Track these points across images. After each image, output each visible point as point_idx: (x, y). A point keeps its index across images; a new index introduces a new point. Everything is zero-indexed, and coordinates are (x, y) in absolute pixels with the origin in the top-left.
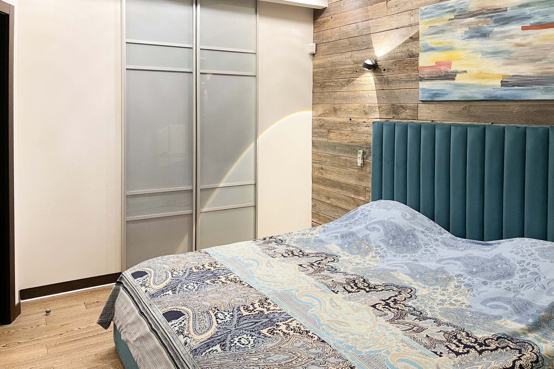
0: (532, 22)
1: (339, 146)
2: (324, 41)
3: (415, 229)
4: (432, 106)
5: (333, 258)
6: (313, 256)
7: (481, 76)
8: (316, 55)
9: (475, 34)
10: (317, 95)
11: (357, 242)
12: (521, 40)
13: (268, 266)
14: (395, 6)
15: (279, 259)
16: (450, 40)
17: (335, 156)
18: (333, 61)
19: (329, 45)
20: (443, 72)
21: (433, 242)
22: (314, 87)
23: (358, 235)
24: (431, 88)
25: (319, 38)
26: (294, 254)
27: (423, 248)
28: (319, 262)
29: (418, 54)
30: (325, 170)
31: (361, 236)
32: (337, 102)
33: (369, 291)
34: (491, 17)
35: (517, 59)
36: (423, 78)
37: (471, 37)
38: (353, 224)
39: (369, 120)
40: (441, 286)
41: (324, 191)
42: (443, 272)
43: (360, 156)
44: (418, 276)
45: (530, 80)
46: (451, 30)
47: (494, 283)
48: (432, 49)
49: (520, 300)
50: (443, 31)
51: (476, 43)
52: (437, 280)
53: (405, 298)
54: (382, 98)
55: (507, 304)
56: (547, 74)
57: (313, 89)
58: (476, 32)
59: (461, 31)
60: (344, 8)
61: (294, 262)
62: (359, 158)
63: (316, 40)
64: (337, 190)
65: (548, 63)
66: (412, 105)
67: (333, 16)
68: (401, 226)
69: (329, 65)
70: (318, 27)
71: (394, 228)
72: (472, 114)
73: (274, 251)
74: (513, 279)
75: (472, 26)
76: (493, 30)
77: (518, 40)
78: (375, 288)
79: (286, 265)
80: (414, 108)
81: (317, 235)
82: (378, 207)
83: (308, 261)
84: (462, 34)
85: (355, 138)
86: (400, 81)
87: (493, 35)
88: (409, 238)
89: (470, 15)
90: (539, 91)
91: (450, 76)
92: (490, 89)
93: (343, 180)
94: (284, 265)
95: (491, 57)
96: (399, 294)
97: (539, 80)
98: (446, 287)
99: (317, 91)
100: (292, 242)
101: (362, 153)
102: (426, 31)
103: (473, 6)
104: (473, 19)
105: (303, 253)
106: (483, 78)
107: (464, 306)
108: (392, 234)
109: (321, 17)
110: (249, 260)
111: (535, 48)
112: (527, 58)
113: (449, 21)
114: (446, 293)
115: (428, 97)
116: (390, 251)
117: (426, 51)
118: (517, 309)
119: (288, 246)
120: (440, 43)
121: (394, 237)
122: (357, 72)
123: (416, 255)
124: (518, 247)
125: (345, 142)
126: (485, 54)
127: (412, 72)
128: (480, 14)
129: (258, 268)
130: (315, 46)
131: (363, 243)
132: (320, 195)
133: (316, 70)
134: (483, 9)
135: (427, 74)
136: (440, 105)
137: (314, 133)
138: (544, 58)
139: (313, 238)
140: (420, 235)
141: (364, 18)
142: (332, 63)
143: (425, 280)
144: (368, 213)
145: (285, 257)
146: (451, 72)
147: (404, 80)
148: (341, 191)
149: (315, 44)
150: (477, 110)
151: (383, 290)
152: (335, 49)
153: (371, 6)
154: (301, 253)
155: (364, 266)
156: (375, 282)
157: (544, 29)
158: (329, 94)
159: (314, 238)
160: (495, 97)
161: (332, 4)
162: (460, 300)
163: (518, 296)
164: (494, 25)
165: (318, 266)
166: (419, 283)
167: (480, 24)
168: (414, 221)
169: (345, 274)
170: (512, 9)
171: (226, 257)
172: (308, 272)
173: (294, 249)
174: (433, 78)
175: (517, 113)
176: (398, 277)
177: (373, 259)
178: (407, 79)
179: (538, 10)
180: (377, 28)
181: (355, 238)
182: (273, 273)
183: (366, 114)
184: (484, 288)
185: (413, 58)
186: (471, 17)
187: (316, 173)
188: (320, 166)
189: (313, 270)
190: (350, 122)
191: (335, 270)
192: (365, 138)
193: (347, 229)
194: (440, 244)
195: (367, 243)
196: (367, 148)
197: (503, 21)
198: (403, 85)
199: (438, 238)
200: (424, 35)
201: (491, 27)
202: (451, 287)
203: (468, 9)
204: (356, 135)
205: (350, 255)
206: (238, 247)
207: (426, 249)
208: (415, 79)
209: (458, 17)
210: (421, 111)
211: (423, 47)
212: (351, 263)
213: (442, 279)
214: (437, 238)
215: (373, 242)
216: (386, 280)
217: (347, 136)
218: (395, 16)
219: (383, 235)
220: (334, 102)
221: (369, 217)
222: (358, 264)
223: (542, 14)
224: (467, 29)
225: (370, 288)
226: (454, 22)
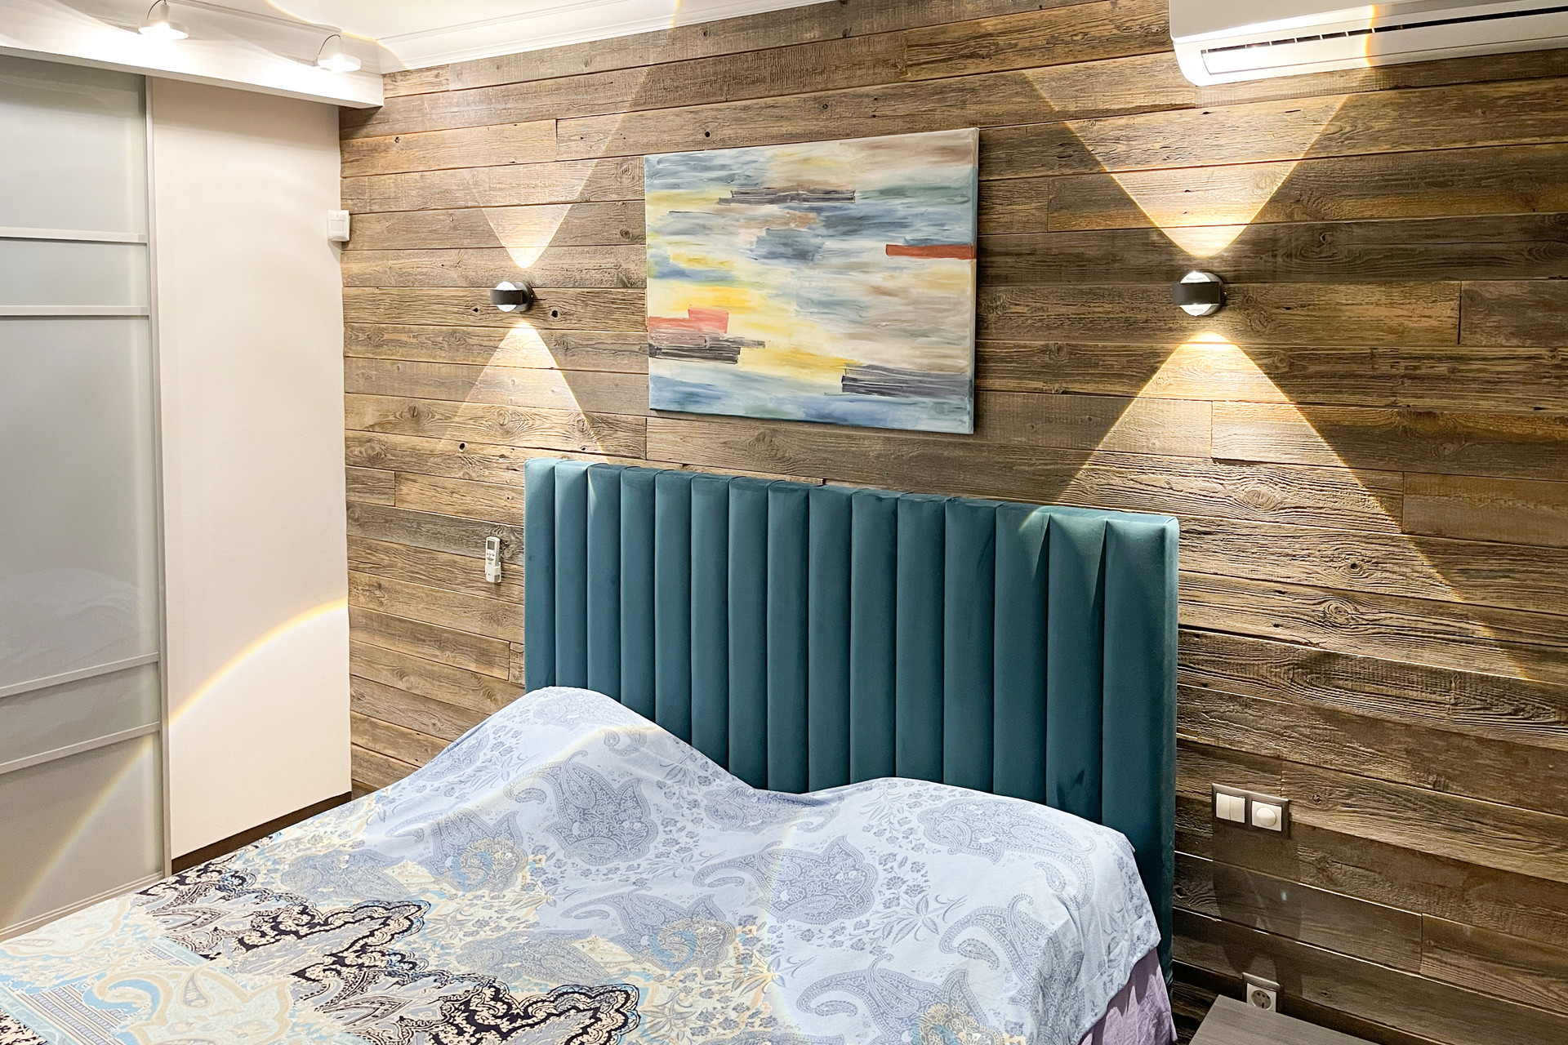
0: (909, 236)
1: (429, 522)
2: (376, 208)
3: (639, 780)
4: (683, 426)
5: (407, 918)
6: (346, 923)
7: (797, 358)
8: (350, 246)
9: (782, 249)
10: (358, 368)
11: (481, 844)
12: (884, 279)
13: (187, 1002)
14: (578, 138)
15: (230, 962)
16: (722, 256)
17: (417, 550)
18: (404, 270)
19: (392, 222)
20: (707, 339)
21: (686, 812)
22: (348, 341)
23: (485, 818)
24: (678, 379)
25: (360, 197)
26: (282, 927)
27: (662, 837)
28: (362, 942)
29: (644, 281)
30: (388, 590)
31: (491, 823)
32: (419, 392)
33: (510, 1031)
34: (819, 210)
35: (876, 326)
36: (658, 349)
37: (772, 255)
38: (469, 784)
39: (514, 453)
40: (703, 966)
41: (387, 654)
42: (710, 913)
43: (492, 553)
44: (645, 941)
45: (905, 382)
46: (725, 230)
47: (827, 930)
48: (679, 274)
49: (886, 975)
50: (704, 229)
51: (784, 273)
52: (692, 942)
53: (609, 1032)
54: (550, 393)
55: (856, 994)
56: (942, 370)
57: (345, 346)
58: (785, 245)
59: (747, 237)
60: (434, 116)
61: (279, 965)
62: (489, 559)
63: (350, 202)
64: (428, 650)
65: (943, 343)
66: (630, 418)
67: (401, 137)
68: (604, 774)
69: (393, 282)
70: (357, 160)
71: (585, 784)
72: (780, 455)
73: (211, 927)
74: (870, 913)
75: (775, 227)
76: (823, 244)
77: (878, 279)
78: (527, 1016)
79: (252, 983)
80: (638, 427)
81: (360, 837)
82: (542, 721)
83: (328, 950)
84: (751, 243)
85: (477, 502)
86: (596, 348)
87: (824, 257)
88: (625, 811)
89: (769, 197)
90: (925, 410)
91: (724, 352)
92: (819, 395)
93: (444, 621)
94: (244, 986)
95: (817, 313)
96: (593, 1020)
97: (925, 382)
98: (714, 965)
99: (358, 353)
100: (277, 876)
101: (497, 546)
102: (663, 222)
103: (777, 175)
104: (774, 209)
105: (313, 917)
106: (803, 365)
107: (757, 1021)
108: (578, 803)
109: (364, 131)
110: (121, 989)
111: (916, 302)
112: (898, 325)
113: (718, 203)
114: (714, 988)
115: (672, 401)
116: (572, 860)
117: (663, 276)
118: (878, 1006)
119: (263, 895)
120: (698, 261)
121: (584, 813)
122: (476, 310)
123: (644, 862)
124: (883, 814)
125: (449, 511)
126: (806, 303)
127: (630, 329)
128: (793, 198)
129: (155, 1015)
130: (348, 218)
131: (498, 843)
132: (376, 666)
133: (353, 291)
134: (800, 186)
135: (667, 340)
136: (701, 424)
137: (351, 480)
138: (936, 331)
139: (347, 849)
140: (651, 795)
141: (495, 158)
142: (401, 276)
143: (662, 952)
144: (514, 740)
145: (249, 947)
146: (727, 341)
147: (610, 347)
148: (438, 653)
149: (347, 212)
150: (791, 444)
151: (550, 1015)
152: (410, 235)
153: (512, 126)
154: (306, 918)
155: (498, 928)
156: (529, 990)
157: (934, 257)
158: (395, 367)
159: (350, 849)
160: (830, 415)
161: (395, 100)
162: (747, 1003)
163: (879, 966)
164: (824, 231)
165: (360, 961)
166: (648, 965)
167: (793, 225)
168: (637, 754)
169: (441, 977)
170: (866, 196)
171: (38, 989)
172: (323, 998)
173: (282, 904)
174: (683, 350)
175: (877, 457)
176: (592, 956)
177: (525, 897)
178: (616, 347)
179: (922, 209)
180: (532, 190)
181: (476, 832)
182: (204, 1028)
183: (508, 432)
184: (805, 951)
185: (630, 291)
186: (771, 202)
187: (362, 599)
188: (375, 578)
189: (342, 983)
190: (460, 455)
191: (407, 969)
192: (506, 503)
193: (453, 800)
194: (704, 815)
195: (511, 843)
196: (513, 531)
197: (847, 225)
198: (605, 362)
199: (699, 797)
200: (658, 232)
201: (818, 236)
202: (726, 962)
203: (765, 179)
204: (479, 493)
205: (460, 893)
206: (85, 931)
207: (669, 837)
208: (636, 348)
209: (742, 197)
210: (653, 435)
211: (657, 263)
212: (461, 923)
213: (705, 938)
214: (695, 797)
215: (526, 837)
216: (561, 975)
217: (455, 495)
218: (579, 167)
219: (555, 810)
220: (411, 391)
221: (515, 754)
222: (482, 924)
223: (930, 220)
224: (763, 233)
225: (513, 1018)
226: (731, 210)
